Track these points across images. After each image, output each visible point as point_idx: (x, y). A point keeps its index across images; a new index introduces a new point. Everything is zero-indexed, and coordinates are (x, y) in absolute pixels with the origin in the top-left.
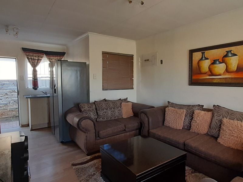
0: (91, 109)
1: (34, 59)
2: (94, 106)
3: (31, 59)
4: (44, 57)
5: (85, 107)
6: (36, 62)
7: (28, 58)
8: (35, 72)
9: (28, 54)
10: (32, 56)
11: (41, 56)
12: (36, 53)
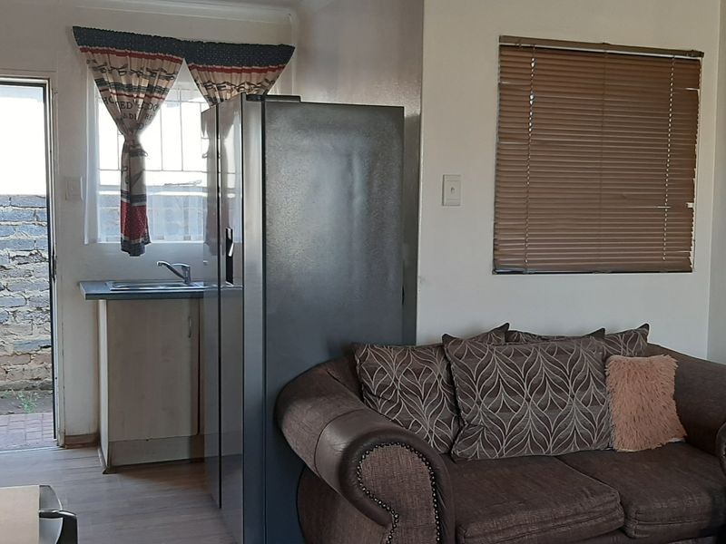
0: (420, 383)
1: (130, 87)
2: (439, 369)
3: (117, 86)
4: (178, 77)
5: (389, 371)
6: (141, 101)
7: (100, 82)
8: (133, 154)
9: (100, 59)
10: (124, 70)
11: (165, 72)
12: (140, 56)
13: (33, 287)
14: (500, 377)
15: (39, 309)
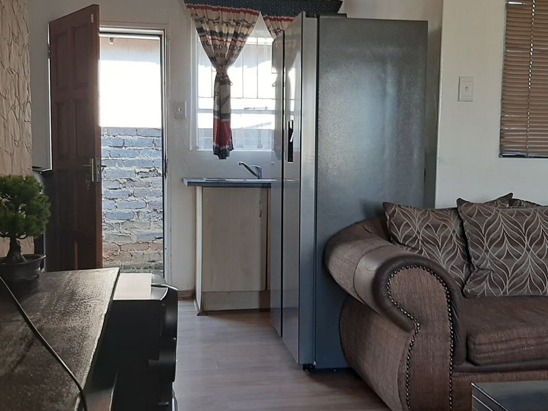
0: (438, 235)
1: (221, 34)
2: (453, 226)
3: (212, 33)
4: (255, 25)
5: (413, 225)
6: (228, 44)
7: (200, 30)
8: (222, 83)
9: (200, 13)
10: (217, 21)
11: (247, 22)
12: (228, 11)
13: (151, 194)
14: (504, 231)
15: (155, 210)
